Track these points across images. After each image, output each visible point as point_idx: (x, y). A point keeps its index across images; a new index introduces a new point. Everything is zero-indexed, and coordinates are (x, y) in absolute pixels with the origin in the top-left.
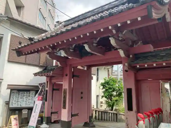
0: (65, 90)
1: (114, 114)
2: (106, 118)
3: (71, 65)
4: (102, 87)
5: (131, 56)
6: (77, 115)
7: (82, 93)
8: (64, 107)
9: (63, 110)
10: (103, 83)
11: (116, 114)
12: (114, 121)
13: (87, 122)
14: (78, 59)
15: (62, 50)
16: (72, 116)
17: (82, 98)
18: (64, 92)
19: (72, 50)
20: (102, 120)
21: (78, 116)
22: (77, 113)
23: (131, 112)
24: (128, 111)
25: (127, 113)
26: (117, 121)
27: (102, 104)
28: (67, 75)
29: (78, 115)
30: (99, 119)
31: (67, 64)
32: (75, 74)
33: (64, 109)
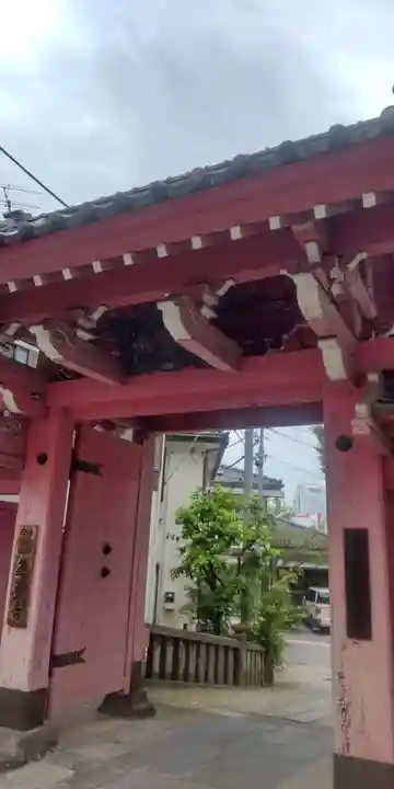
0: (26, 531)
1: (227, 648)
2: (192, 670)
3: (66, 412)
4: (179, 530)
5: (373, 377)
6: (76, 658)
7: (107, 550)
8: (19, 620)
9: (9, 631)
10: (186, 514)
11: (236, 651)
12: (226, 682)
13: (122, 690)
14: (110, 382)
15: (41, 327)
16: (56, 661)
17: (105, 573)
18: (21, 541)
19: (87, 336)
20: (174, 676)
21: (82, 661)
22: (78, 650)
23: (364, 644)
24: (350, 642)
25: (344, 647)
26: (236, 682)
27: (169, 606)
28: (42, 459)
29: (83, 656)
30: (162, 674)
31: (48, 407)
32: (82, 457)
33: (13, 629)
